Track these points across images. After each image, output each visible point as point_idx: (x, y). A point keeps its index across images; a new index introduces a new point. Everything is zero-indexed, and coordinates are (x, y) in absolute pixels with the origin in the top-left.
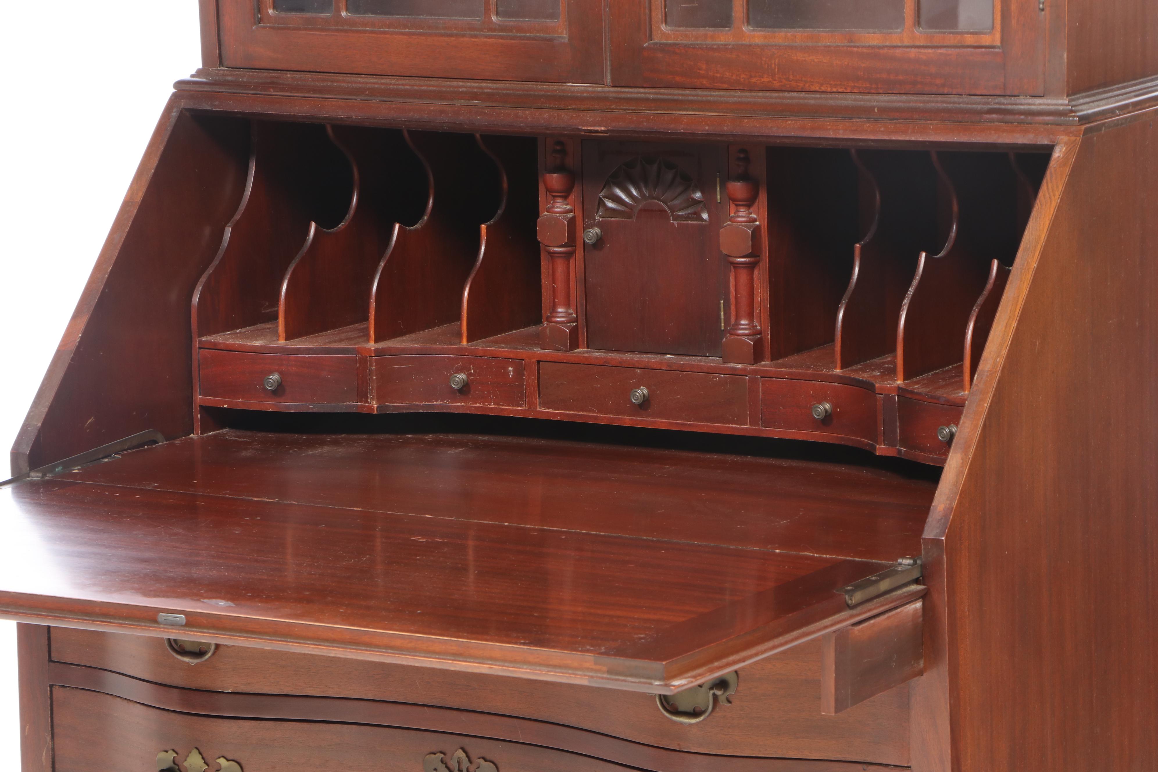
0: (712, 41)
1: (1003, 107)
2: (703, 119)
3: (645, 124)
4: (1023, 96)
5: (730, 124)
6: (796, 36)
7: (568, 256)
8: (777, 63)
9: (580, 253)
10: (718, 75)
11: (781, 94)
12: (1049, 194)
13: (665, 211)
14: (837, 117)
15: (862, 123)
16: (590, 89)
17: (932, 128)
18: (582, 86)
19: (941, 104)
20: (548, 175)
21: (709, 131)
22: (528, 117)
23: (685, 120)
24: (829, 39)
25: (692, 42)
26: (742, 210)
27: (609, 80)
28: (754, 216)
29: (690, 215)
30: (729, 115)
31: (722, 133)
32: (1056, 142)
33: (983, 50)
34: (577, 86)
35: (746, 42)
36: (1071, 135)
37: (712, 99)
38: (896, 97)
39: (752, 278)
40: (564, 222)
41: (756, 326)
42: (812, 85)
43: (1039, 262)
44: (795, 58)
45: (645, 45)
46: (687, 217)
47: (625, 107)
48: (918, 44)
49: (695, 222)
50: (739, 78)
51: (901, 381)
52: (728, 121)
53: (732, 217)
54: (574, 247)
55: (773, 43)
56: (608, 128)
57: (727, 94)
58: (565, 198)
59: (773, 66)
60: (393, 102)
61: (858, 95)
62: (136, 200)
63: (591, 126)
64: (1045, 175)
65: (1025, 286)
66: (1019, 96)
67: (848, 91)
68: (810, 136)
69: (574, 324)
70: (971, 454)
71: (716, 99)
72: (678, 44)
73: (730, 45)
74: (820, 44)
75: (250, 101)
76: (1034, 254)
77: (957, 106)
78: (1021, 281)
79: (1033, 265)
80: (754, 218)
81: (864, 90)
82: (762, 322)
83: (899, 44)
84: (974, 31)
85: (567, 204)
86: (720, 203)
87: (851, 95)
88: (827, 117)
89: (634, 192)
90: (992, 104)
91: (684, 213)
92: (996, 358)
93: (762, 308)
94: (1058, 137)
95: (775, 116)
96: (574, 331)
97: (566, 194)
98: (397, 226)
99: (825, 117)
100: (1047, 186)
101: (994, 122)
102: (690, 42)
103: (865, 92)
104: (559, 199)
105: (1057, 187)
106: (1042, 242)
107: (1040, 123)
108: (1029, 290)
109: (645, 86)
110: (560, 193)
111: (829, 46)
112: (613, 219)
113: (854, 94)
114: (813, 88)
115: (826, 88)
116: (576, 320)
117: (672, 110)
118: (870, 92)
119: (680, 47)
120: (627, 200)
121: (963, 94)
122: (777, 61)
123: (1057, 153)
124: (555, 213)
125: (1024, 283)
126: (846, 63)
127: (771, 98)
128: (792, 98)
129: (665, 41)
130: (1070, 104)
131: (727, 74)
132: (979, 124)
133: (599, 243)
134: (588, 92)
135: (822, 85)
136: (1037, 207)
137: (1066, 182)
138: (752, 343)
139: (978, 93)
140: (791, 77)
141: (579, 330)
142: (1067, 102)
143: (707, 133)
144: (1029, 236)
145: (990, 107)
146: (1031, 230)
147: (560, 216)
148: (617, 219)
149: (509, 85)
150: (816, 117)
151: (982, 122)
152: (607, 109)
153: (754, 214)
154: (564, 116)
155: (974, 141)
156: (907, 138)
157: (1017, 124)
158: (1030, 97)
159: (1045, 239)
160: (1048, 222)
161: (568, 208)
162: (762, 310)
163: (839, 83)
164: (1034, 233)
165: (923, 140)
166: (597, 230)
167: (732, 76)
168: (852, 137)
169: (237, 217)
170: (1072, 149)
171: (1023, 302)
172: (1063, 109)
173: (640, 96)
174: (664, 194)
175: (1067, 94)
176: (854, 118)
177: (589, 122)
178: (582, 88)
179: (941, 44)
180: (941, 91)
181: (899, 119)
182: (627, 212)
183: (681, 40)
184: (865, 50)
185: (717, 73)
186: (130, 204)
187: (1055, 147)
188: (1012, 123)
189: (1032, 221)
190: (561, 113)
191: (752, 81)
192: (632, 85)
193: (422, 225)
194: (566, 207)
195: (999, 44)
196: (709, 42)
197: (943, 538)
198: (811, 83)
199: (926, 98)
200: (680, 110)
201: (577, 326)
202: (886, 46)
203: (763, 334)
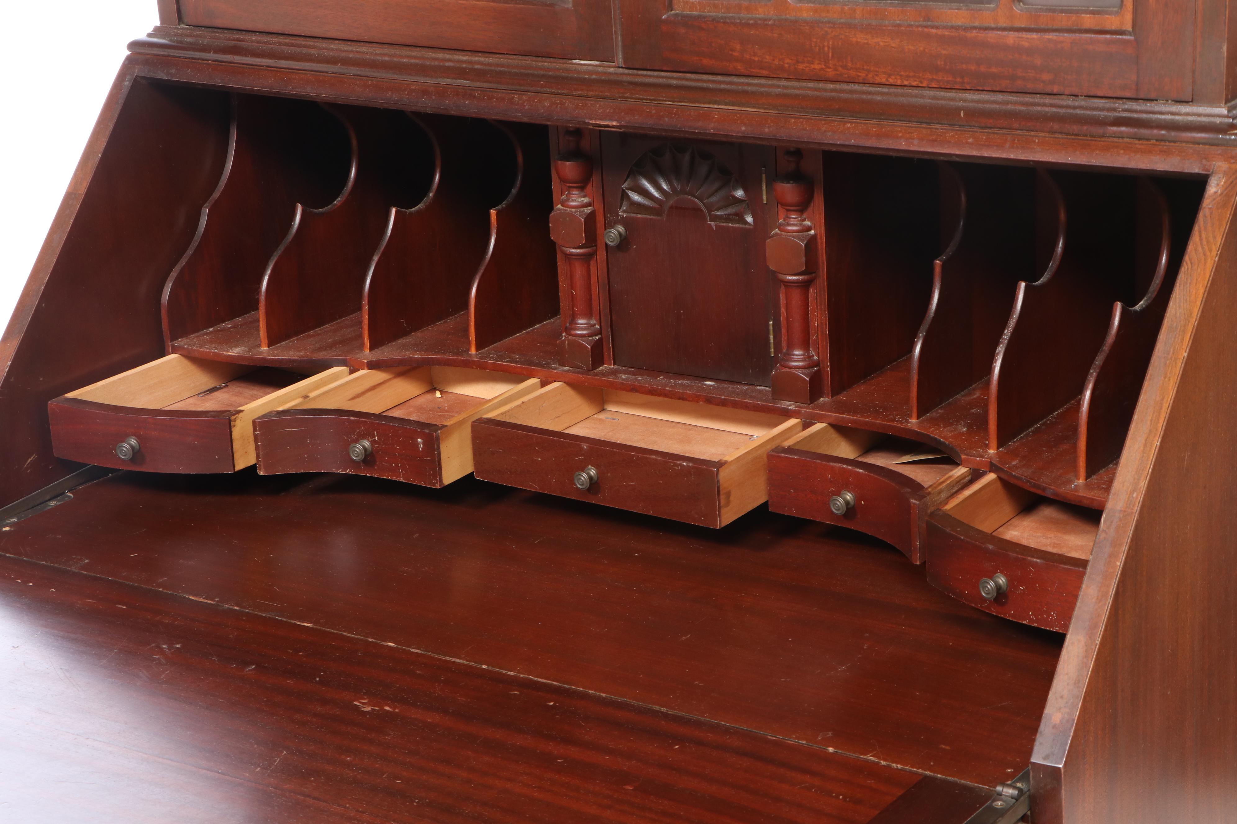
0: (748, 14)
1: (1135, 115)
2: (738, 116)
3: (666, 119)
4: (1163, 100)
5: (772, 124)
6: (855, 11)
7: (587, 258)
8: (830, 46)
9: (601, 254)
10: (756, 59)
11: (838, 86)
12: (1203, 248)
13: (701, 210)
14: (910, 122)
15: (944, 131)
16: (600, 69)
17: (1038, 142)
18: (590, 65)
19: (1049, 108)
20: (560, 162)
21: (746, 133)
22: (525, 104)
23: (716, 116)
24: (898, 16)
25: (723, 15)
26: (793, 216)
27: (620, 60)
28: (808, 223)
29: (731, 217)
30: (771, 111)
31: (762, 137)
32: (1211, 171)
33: (1108, 36)
34: (585, 65)
35: (791, 16)
36: (1232, 161)
37: (749, 88)
38: (989, 96)
39: (808, 298)
40: (580, 219)
41: (813, 356)
42: (877, 75)
43: (1190, 350)
44: (854, 40)
45: (663, 17)
46: (727, 218)
47: (641, 97)
48: (1018, 25)
49: (737, 225)
50: (782, 63)
51: (993, 450)
52: (769, 121)
53: (781, 225)
54: (594, 248)
55: (826, 20)
56: (621, 122)
57: (770, 82)
58: (582, 188)
59: (826, 49)
60: (368, 77)
61: (937, 91)
62: (80, 192)
63: (601, 119)
64: (1196, 220)
65: (1171, 385)
66: (1157, 100)
67: (924, 85)
68: (874, 146)
69: (597, 338)
70: (1099, 638)
71: (754, 89)
72: (705, 17)
73: (770, 20)
74: (887, 22)
75: (210, 70)
76: (1184, 338)
77: (1071, 111)
78: (1165, 378)
79: (1182, 354)
80: (809, 226)
81: (946, 84)
82: (820, 351)
83: (993, 25)
84: (1094, 9)
85: (584, 196)
86: (766, 204)
87: (929, 91)
88: (897, 120)
89: (665, 186)
90: (1120, 111)
91: (723, 214)
92: (1132, 493)
93: (819, 334)
94: (1214, 163)
95: (830, 115)
96: (598, 347)
97: (582, 184)
98: (394, 211)
99: (895, 120)
100: (1200, 236)
101: (1123, 138)
102: (720, 15)
103: (946, 87)
104: (575, 190)
105: (1215, 238)
106: (1194, 320)
107: (1187, 142)
108: (1177, 391)
109: (665, 68)
110: (575, 183)
111: (899, 26)
112: (639, 216)
113: (933, 89)
114: (878, 80)
115: (895, 80)
116: (600, 332)
117: (700, 103)
118: (953, 88)
119: (707, 21)
120: (656, 194)
121: (1079, 94)
122: (831, 43)
123: (1213, 188)
124: (570, 208)
125: (1169, 380)
126: (921, 49)
127: (825, 90)
128: (851, 92)
129: (688, 12)
130: (1230, 115)
131: (767, 57)
132: (1102, 139)
133: (624, 243)
134: (597, 73)
135: (890, 76)
136: (1186, 267)
137: (1226, 231)
138: (808, 379)
139: (1100, 93)
140: (850, 65)
141: (604, 344)
142: (1224, 111)
143: (743, 135)
144: (1176, 309)
145: (1116, 114)
146: (1178, 301)
147: (575, 212)
148: (644, 216)
149: (504, 60)
150: (883, 119)
151: (1106, 136)
152: (620, 97)
153: (808, 221)
154: (568, 104)
155: (1095, 164)
156: (1004, 156)
157: (1155, 141)
158: (1173, 102)
159: (1199, 315)
160: (1201, 291)
161: (586, 201)
162: (819, 337)
163: (912, 74)
164: (1182, 305)
165: (1025, 159)
166: (621, 229)
167: (774, 60)
168: (929, 150)
169: (216, 194)
170: (1234, 182)
171: (1169, 409)
172: (1221, 123)
173: (660, 81)
174: (699, 189)
175: (1225, 99)
176: (934, 123)
177: (598, 114)
178: (590, 68)
179: (1050, 27)
180: (1048, 89)
181: (993, 128)
182: (658, 208)
183: (708, 12)
184: (947, 33)
185: (754, 56)
186: (73, 196)
187: (1210, 178)
188: (1148, 140)
189: (1179, 287)
190: (564, 101)
191: (799, 67)
192: (648, 67)
193: (427, 204)
194: (583, 201)
195: (1130, 29)
196: (744, 15)
197: (1061, 766)
198: (876, 73)
199: (1028, 99)
200: (709, 103)
201: (601, 339)
202: (975, 28)
203: (821, 365)
